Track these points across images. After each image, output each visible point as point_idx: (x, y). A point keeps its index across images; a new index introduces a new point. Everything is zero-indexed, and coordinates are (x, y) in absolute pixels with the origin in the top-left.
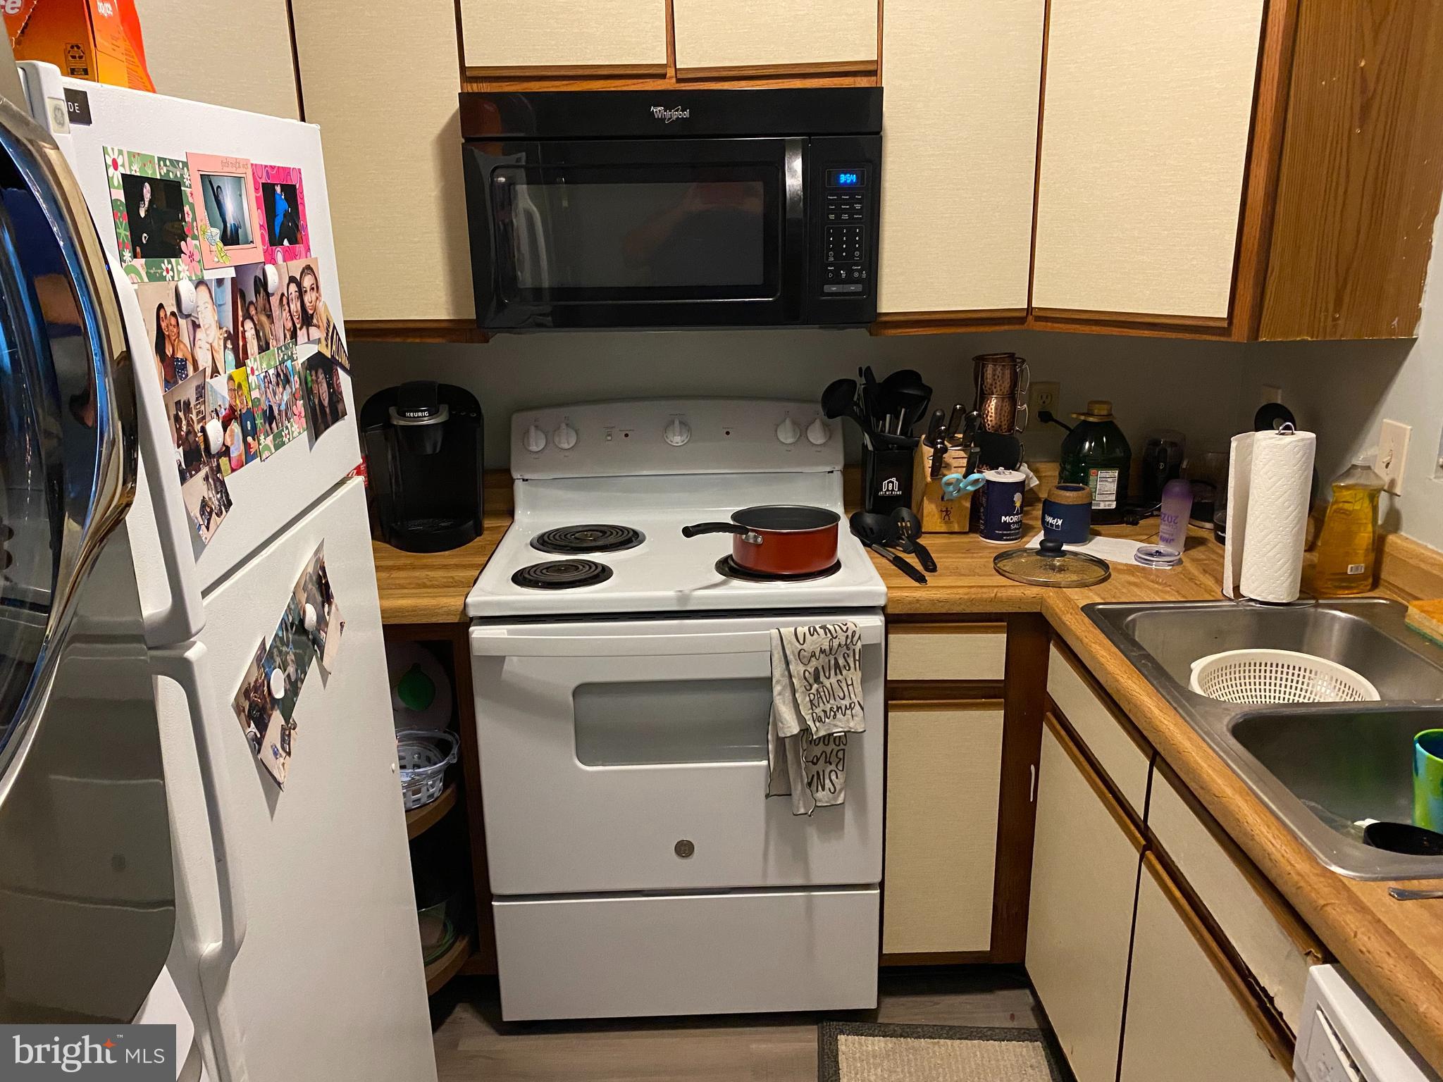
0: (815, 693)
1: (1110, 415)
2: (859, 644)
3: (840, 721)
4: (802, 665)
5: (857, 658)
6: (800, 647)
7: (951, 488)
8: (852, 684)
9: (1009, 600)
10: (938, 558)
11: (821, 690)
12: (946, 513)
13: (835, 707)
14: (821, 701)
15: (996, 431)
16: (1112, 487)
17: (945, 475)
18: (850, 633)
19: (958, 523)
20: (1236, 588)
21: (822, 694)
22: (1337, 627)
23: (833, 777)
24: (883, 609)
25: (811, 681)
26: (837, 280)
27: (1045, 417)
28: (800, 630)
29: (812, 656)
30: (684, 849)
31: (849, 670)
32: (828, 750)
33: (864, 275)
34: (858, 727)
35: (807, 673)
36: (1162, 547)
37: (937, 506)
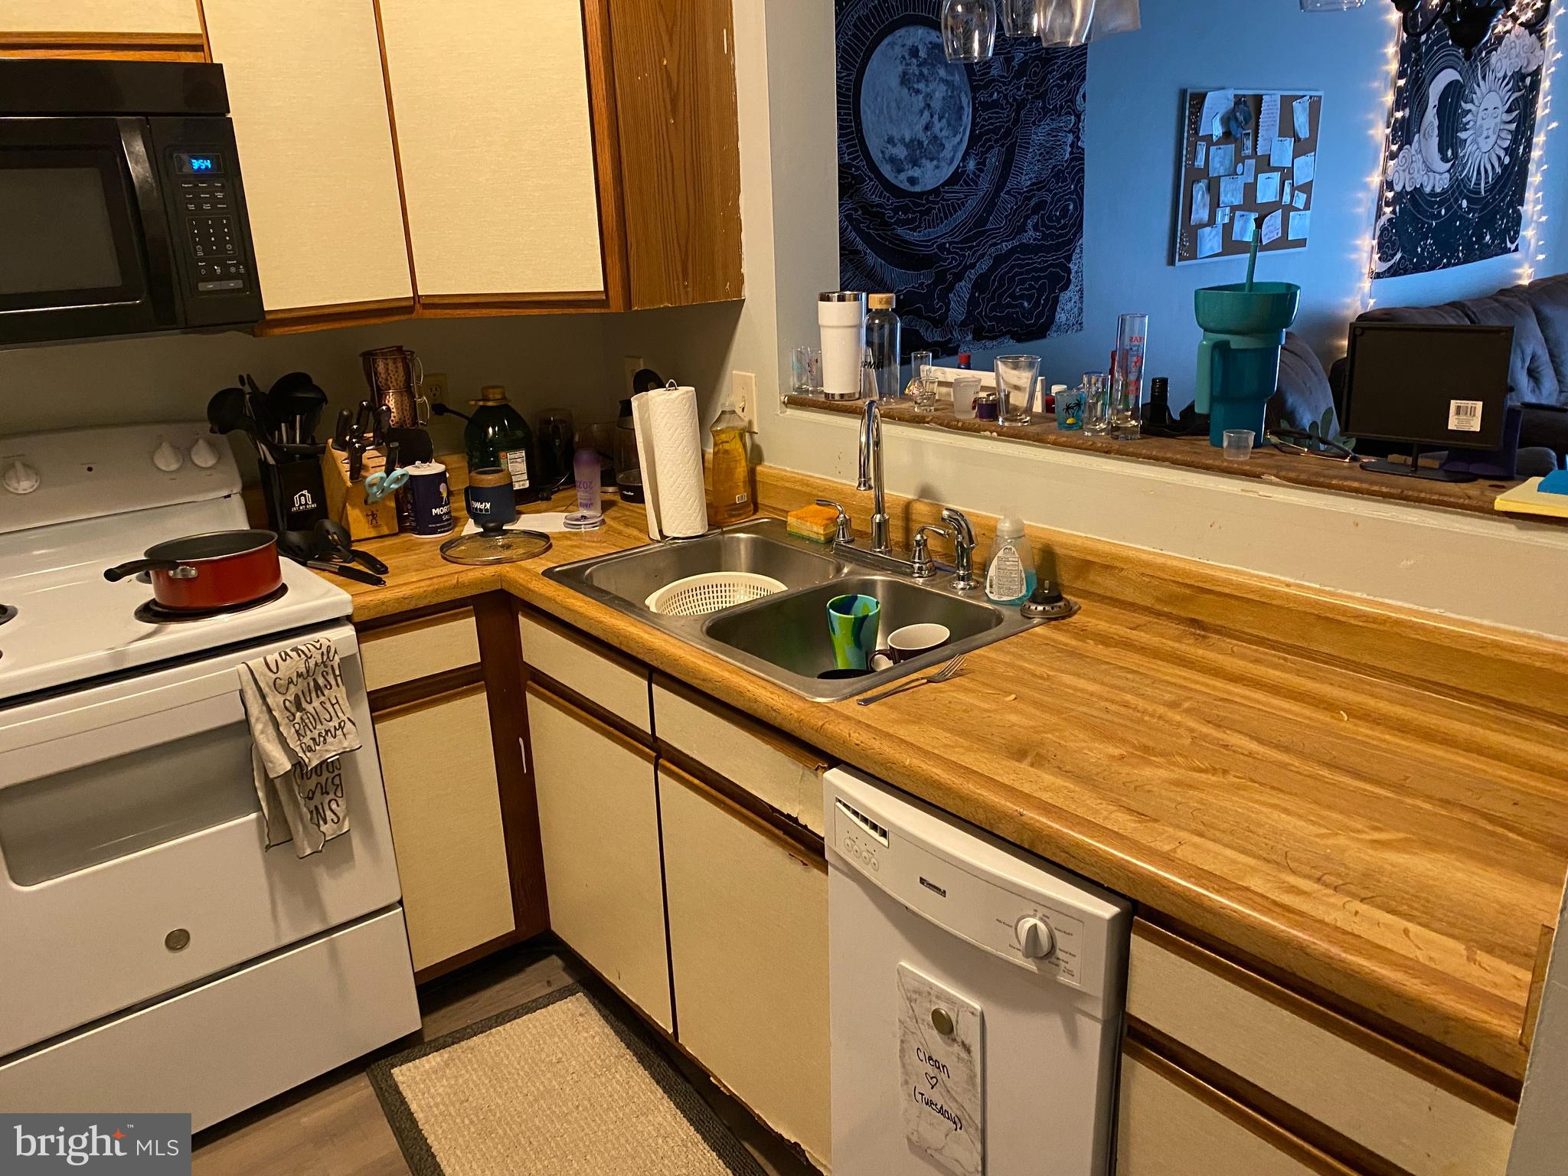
0: (300, 722)
1: (504, 398)
2: (337, 658)
3: (332, 744)
4: (279, 695)
5: (337, 673)
6: (274, 676)
7: (375, 489)
8: (338, 702)
9: (473, 584)
10: (387, 560)
11: (305, 717)
12: (372, 517)
13: (323, 731)
14: (307, 729)
15: (402, 426)
16: (522, 467)
17: (365, 477)
18: (324, 649)
19: (387, 524)
20: (661, 531)
21: (307, 721)
22: (742, 547)
23: (334, 806)
24: (348, 619)
25: (293, 710)
26: (212, 277)
27: (439, 409)
28: (269, 658)
29: (289, 683)
30: (177, 940)
31: (331, 688)
32: (323, 780)
33: (242, 270)
34: (353, 743)
35: (287, 703)
36: (585, 513)
37: (361, 511)
